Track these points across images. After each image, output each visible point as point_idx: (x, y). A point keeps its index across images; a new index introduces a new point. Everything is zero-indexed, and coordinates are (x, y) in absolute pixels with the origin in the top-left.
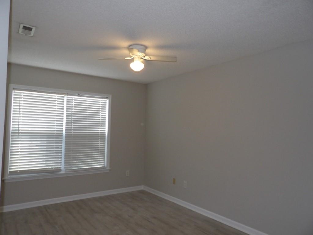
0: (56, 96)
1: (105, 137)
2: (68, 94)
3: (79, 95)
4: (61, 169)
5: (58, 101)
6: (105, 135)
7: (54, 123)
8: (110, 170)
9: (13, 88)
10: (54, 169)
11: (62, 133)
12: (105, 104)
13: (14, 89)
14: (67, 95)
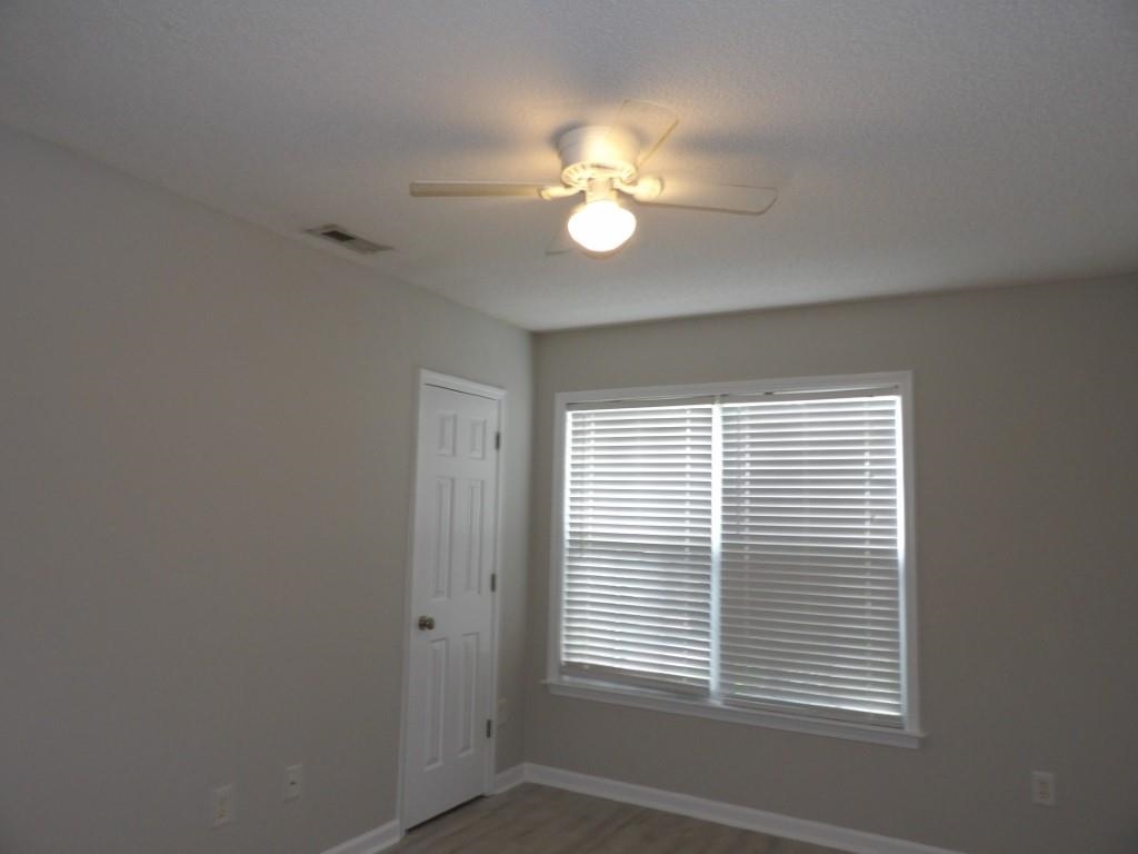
0: (684, 411)
1: (895, 573)
2: (725, 398)
3: (769, 396)
4: (707, 689)
5: (693, 429)
6: (895, 562)
7: (683, 510)
8: (924, 742)
9: (569, 404)
10: (684, 682)
11: (709, 549)
12: (891, 418)
13: (570, 406)
14: (722, 402)
